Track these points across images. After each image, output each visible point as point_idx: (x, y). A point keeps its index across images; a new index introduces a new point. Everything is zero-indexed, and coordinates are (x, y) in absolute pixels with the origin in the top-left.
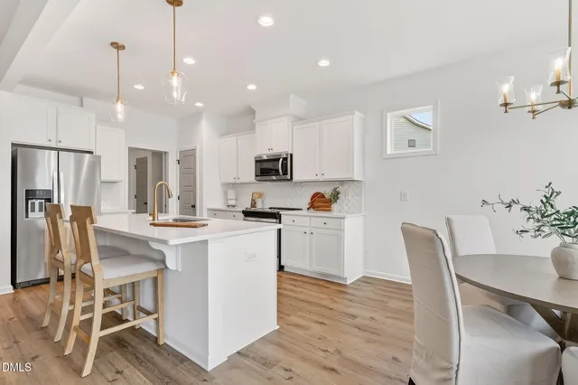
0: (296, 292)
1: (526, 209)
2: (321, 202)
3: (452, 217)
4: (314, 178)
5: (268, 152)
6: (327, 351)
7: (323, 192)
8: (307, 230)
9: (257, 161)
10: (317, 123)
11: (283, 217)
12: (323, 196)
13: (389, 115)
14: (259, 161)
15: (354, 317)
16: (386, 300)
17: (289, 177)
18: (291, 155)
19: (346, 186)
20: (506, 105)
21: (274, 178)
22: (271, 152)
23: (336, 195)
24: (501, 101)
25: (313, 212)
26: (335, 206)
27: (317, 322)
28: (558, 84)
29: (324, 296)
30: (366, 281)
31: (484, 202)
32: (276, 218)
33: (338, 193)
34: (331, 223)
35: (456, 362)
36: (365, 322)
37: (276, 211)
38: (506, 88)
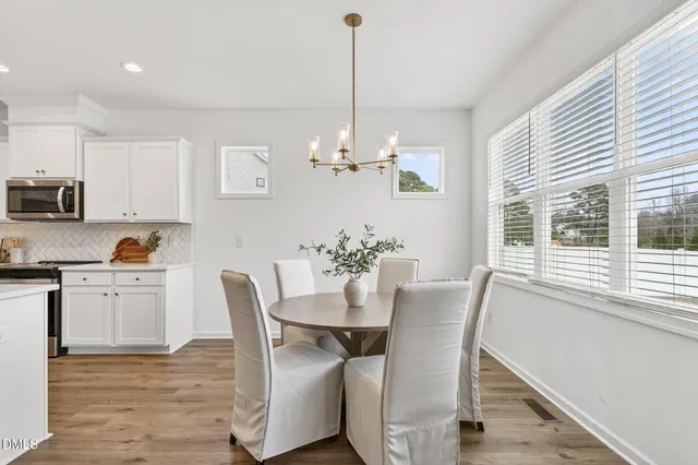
0: (88, 380)
1: (329, 252)
2: (132, 250)
3: (280, 262)
4: (120, 218)
5: (36, 175)
6: (132, 441)
7: (135, 237)
8: (109, 291)
9: (11, 189)
10: (125, 145)
11: (64, 275)
12: (135, 242)
13: (223, 149)
14: (14, 189)
15: (174, 389)
16: (216, 361)
17: (76, 215)
18: (82, 184)
19: (169, 231)
20: (314, 160)
21: (50, 215)
22: (41, 175)
23: (154, 242)
24: (311, 157)
25: (119, 266)
26: (153, 256)
27: (120, 411)
28: (343, 151)
29: (135, 376)
30: (196, 344)
31: (302, 247)
32: (51, 277)
33: (158, 239)
34: (146, 278)
35: (267, 399)
36: (186, 392)
37: (51, 266)
38: (314, 146)
